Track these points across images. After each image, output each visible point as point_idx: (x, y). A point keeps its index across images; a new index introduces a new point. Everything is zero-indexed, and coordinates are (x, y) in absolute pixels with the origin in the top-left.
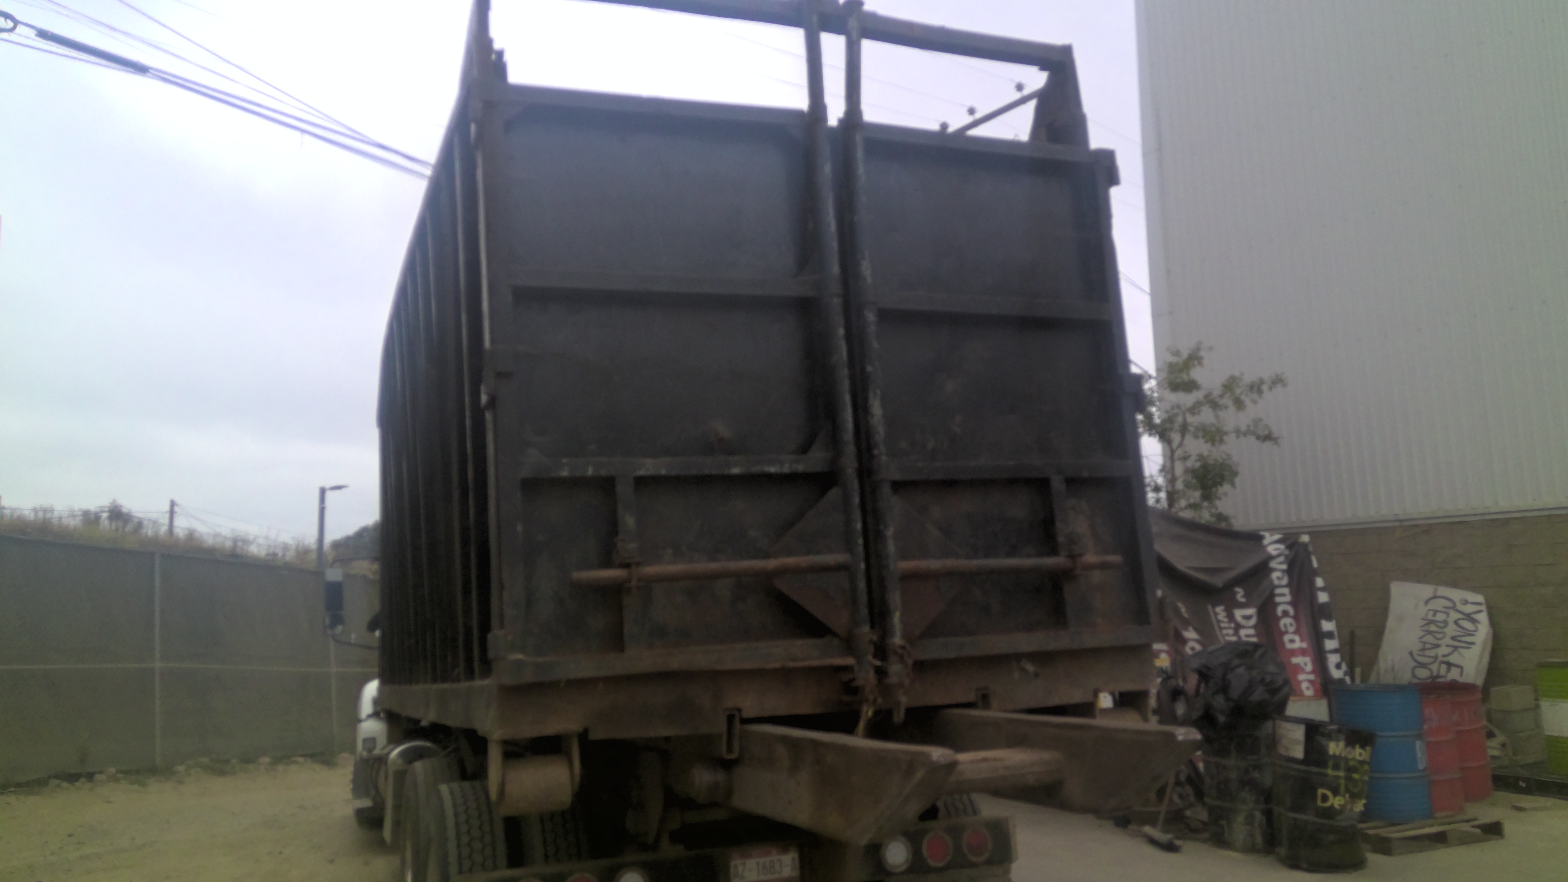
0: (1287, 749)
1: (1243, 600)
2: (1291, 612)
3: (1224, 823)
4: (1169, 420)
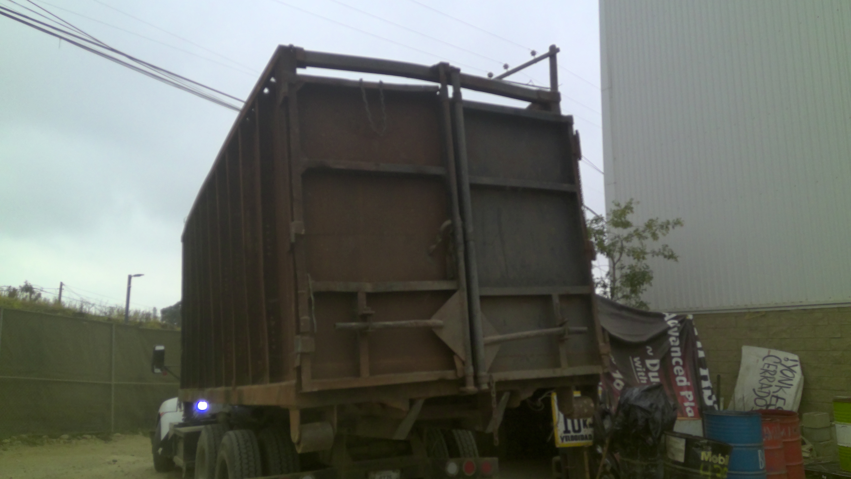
0: (673, 455)
1: (651, 354)
2: (681, 363)
4: (613, 244)
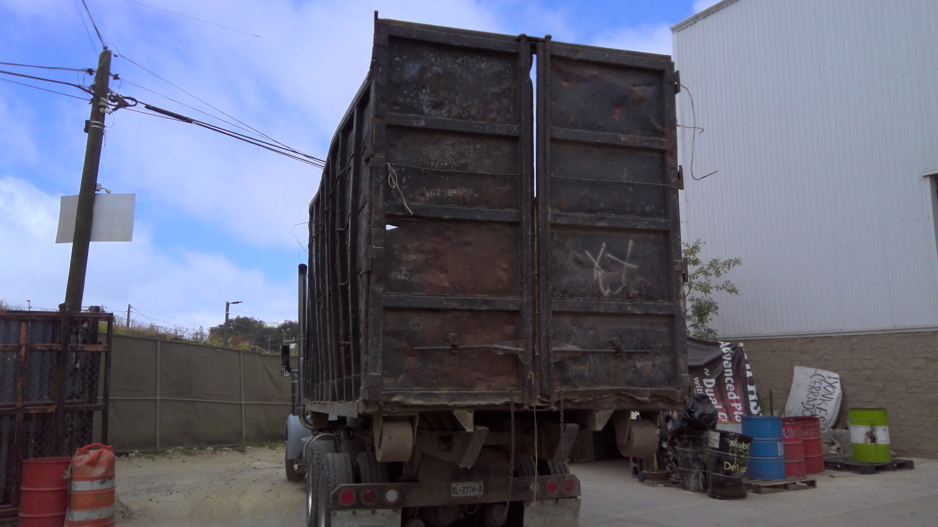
1: (708, 375)
2: (732, 382)
3: (686, 478)
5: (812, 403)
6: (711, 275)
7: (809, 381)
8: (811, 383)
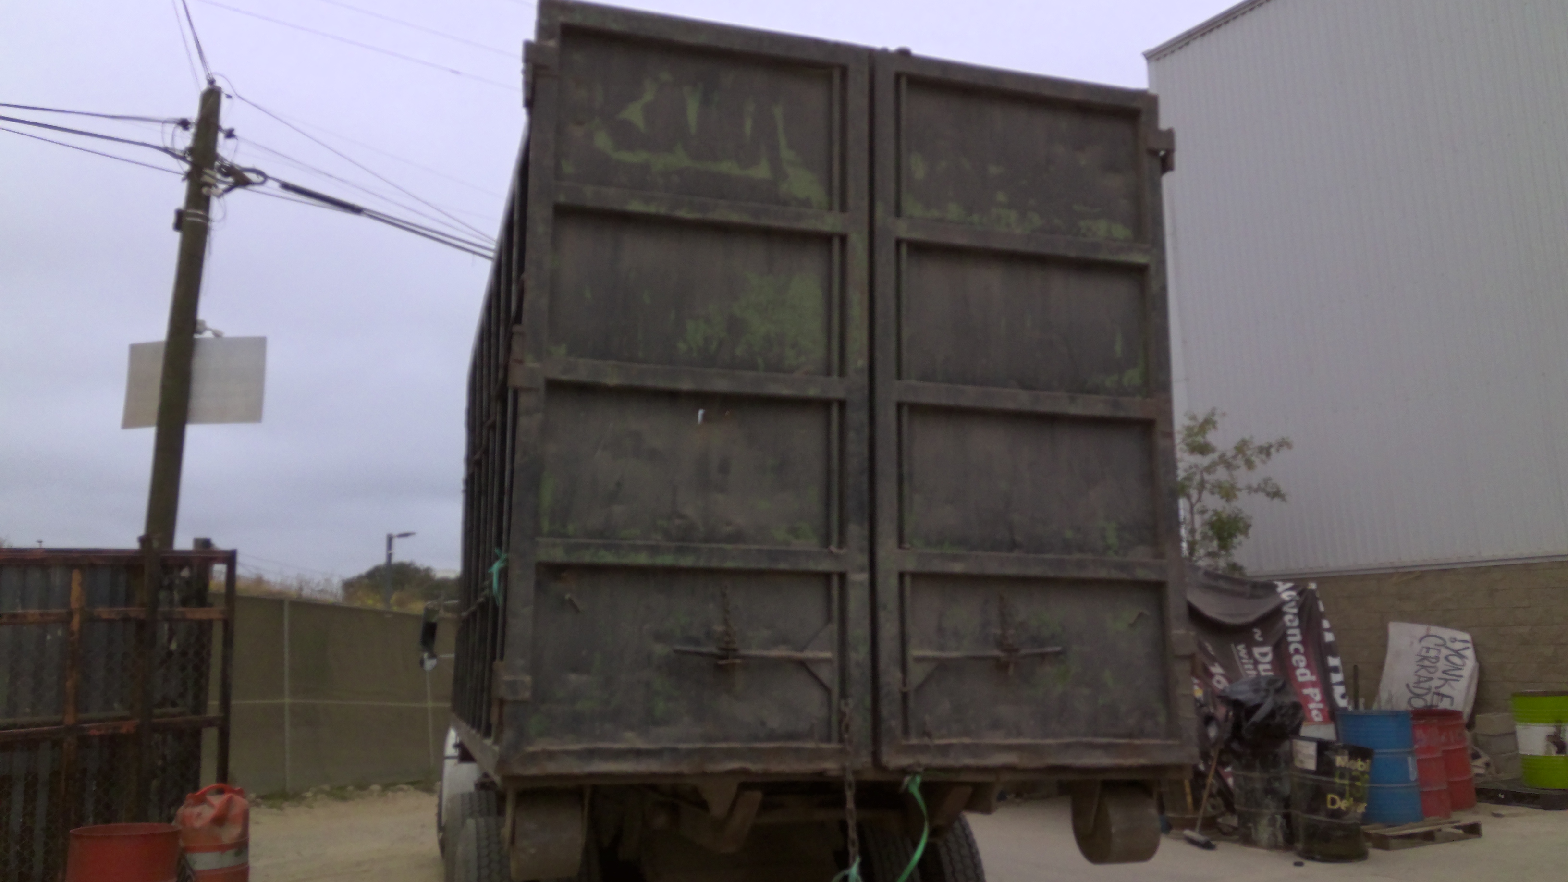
0: (1302, 762)
1: (1260, 639)
3: (1250, 825)
4: (1189, 478)
5: (1426, 685)
6: (1239, 467)
7: (1417, 647)
8: (1421, 650)
